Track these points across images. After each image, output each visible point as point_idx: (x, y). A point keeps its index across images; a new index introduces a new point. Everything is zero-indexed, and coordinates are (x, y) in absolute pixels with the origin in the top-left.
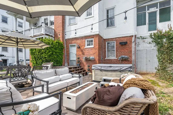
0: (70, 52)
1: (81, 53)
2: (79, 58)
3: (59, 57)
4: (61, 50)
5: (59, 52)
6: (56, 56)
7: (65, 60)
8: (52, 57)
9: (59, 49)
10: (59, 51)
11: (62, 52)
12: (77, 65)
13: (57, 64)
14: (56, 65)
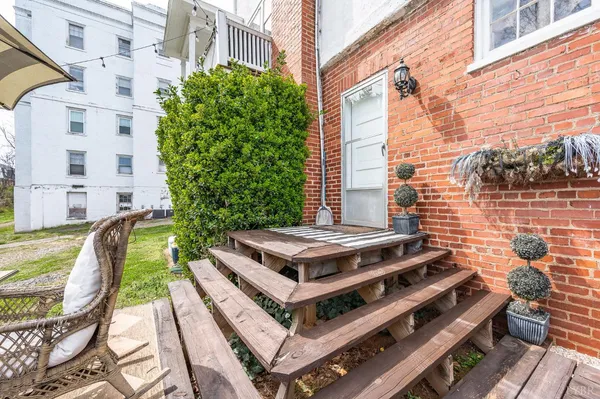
0: (348, 139)
1: (424, 128)
2: (406, 173)
3: (279, 171)
4: (290, 132)
5: (280, 140)
6: (258, 169)
7: (320, 191)
8: (234, 171)
9: (278, 122)
10: (278, 134)
11: (298, 146)
12: (394, 226)
13: (268, 213)
14: (262, 218)
